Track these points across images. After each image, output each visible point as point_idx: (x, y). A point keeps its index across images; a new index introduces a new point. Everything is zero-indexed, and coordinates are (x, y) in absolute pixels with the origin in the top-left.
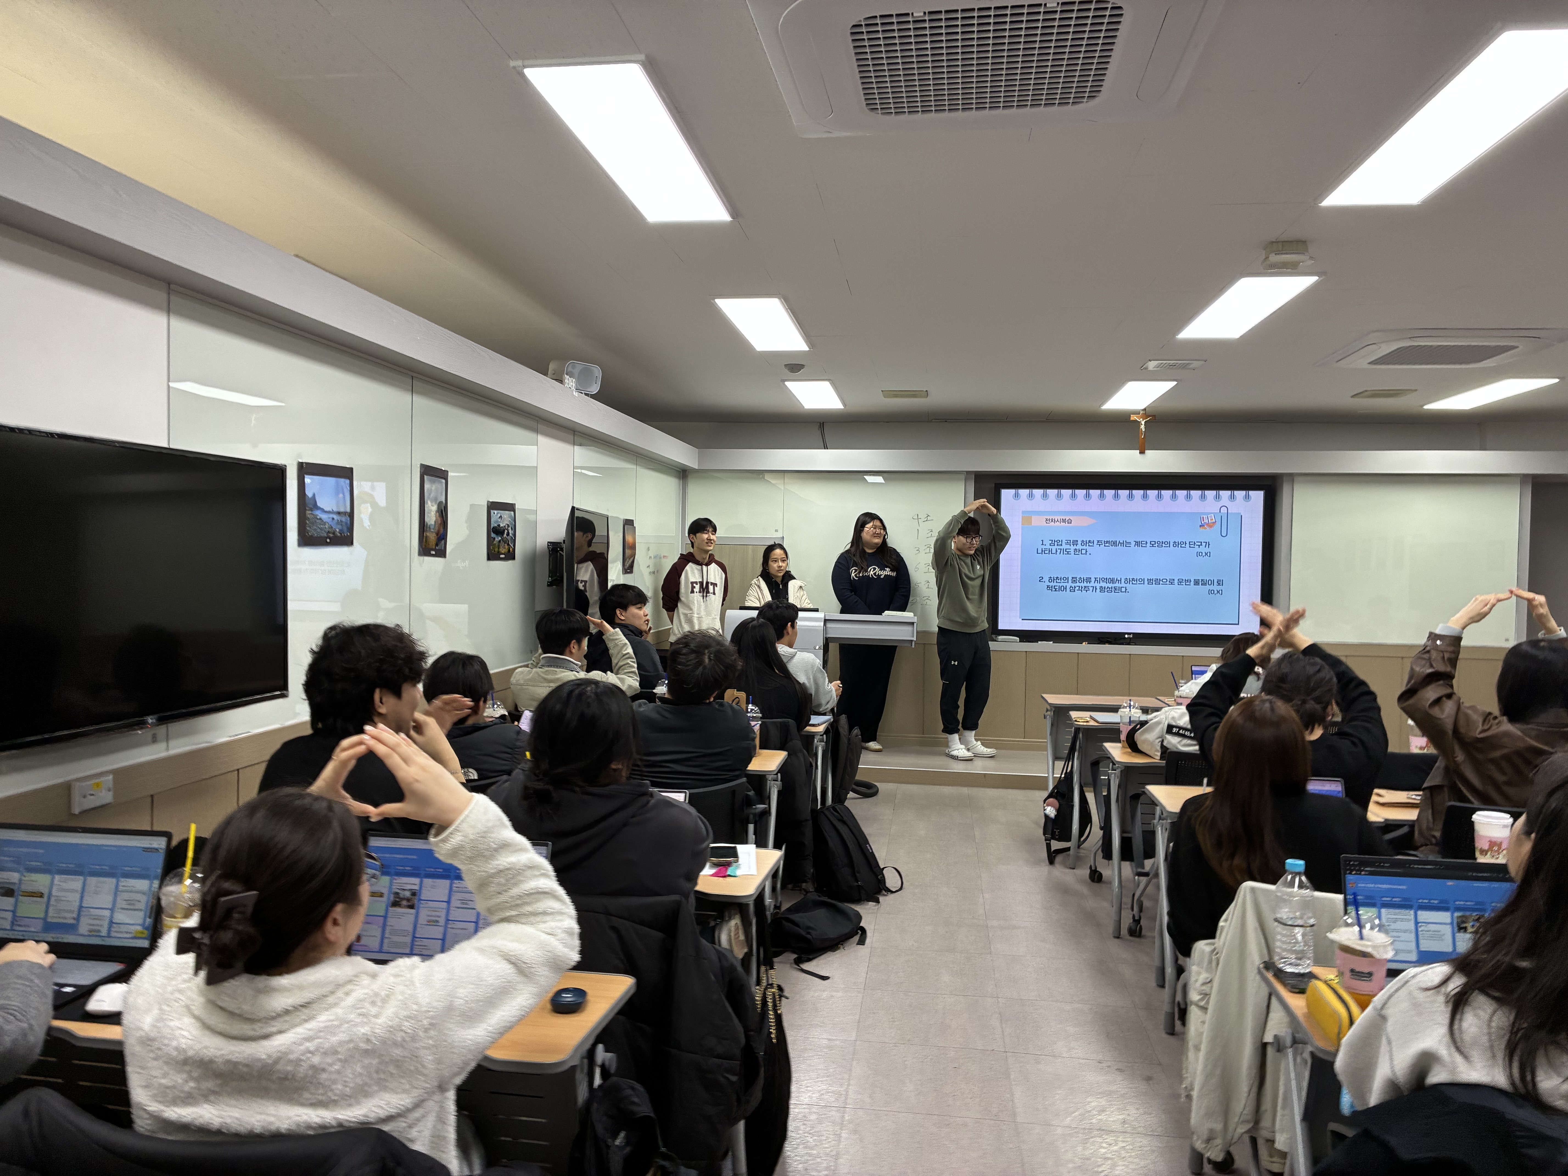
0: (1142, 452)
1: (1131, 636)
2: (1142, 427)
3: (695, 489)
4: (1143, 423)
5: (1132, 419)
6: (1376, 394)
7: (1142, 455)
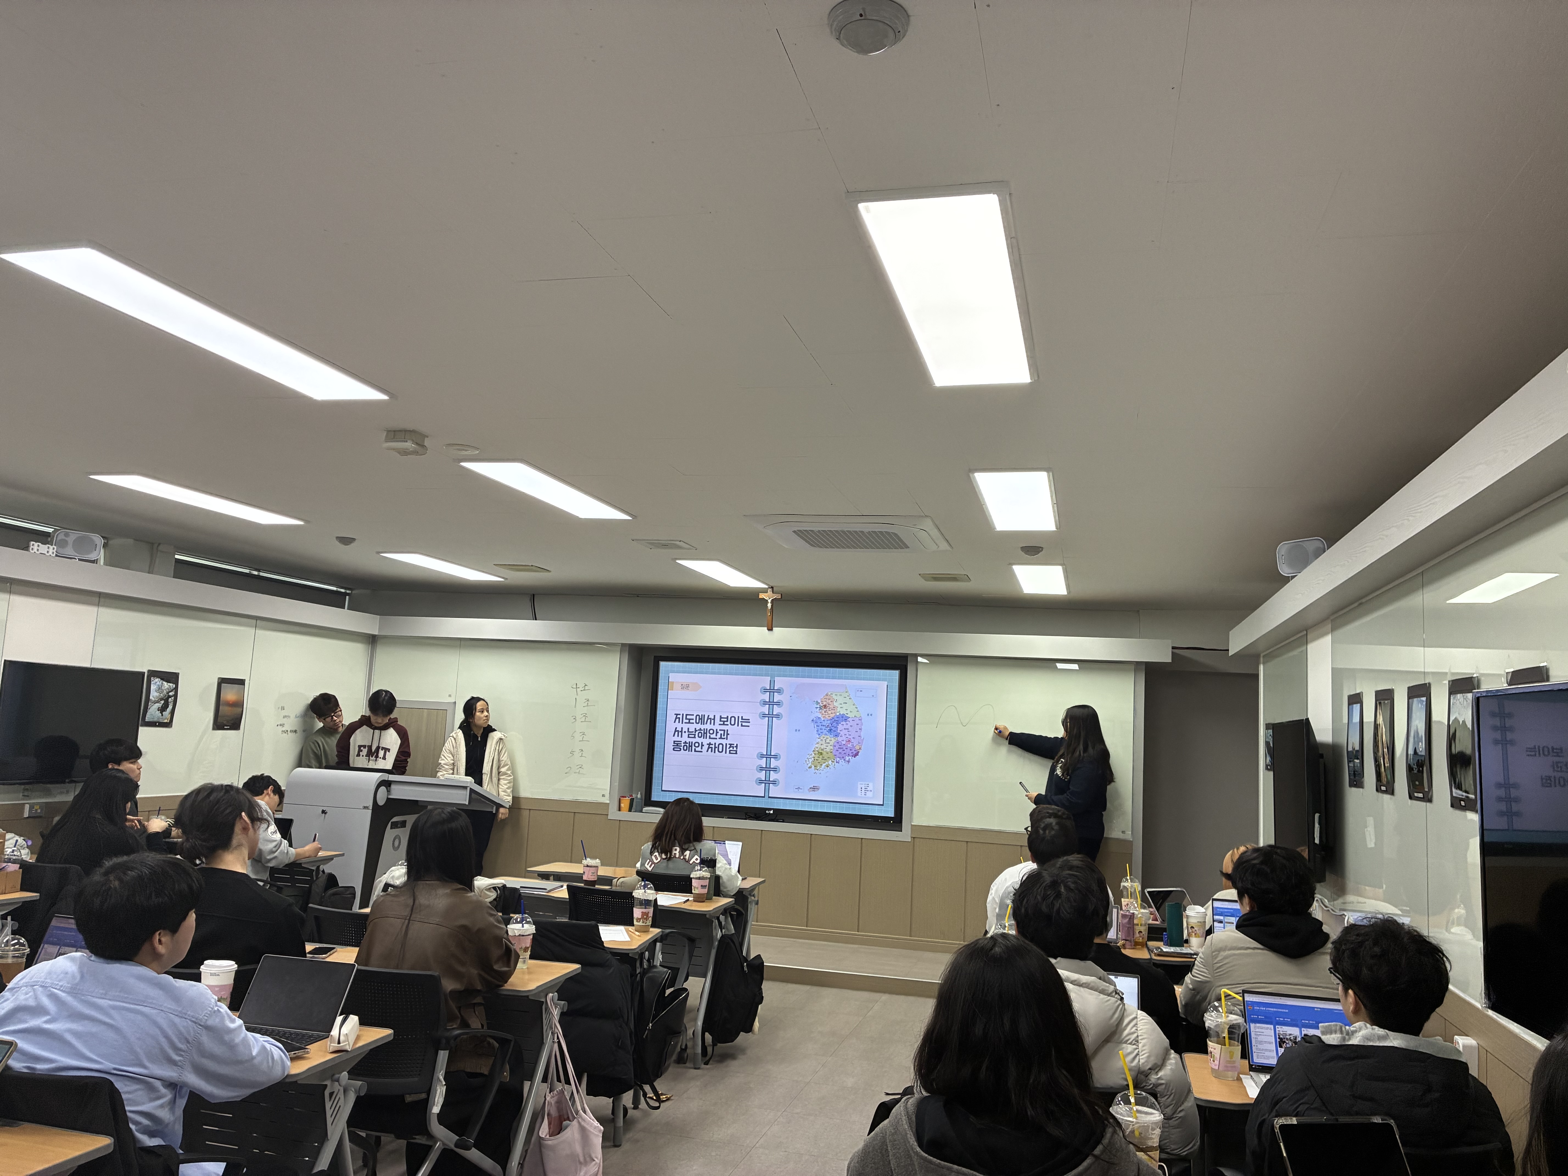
0: (770, 629)
1: (772, 812)
2: (769, 605)
3: (383, 654)
4: (769, 601)
5: (760, 597)
6: (936, 578)
7: (770, 632)
